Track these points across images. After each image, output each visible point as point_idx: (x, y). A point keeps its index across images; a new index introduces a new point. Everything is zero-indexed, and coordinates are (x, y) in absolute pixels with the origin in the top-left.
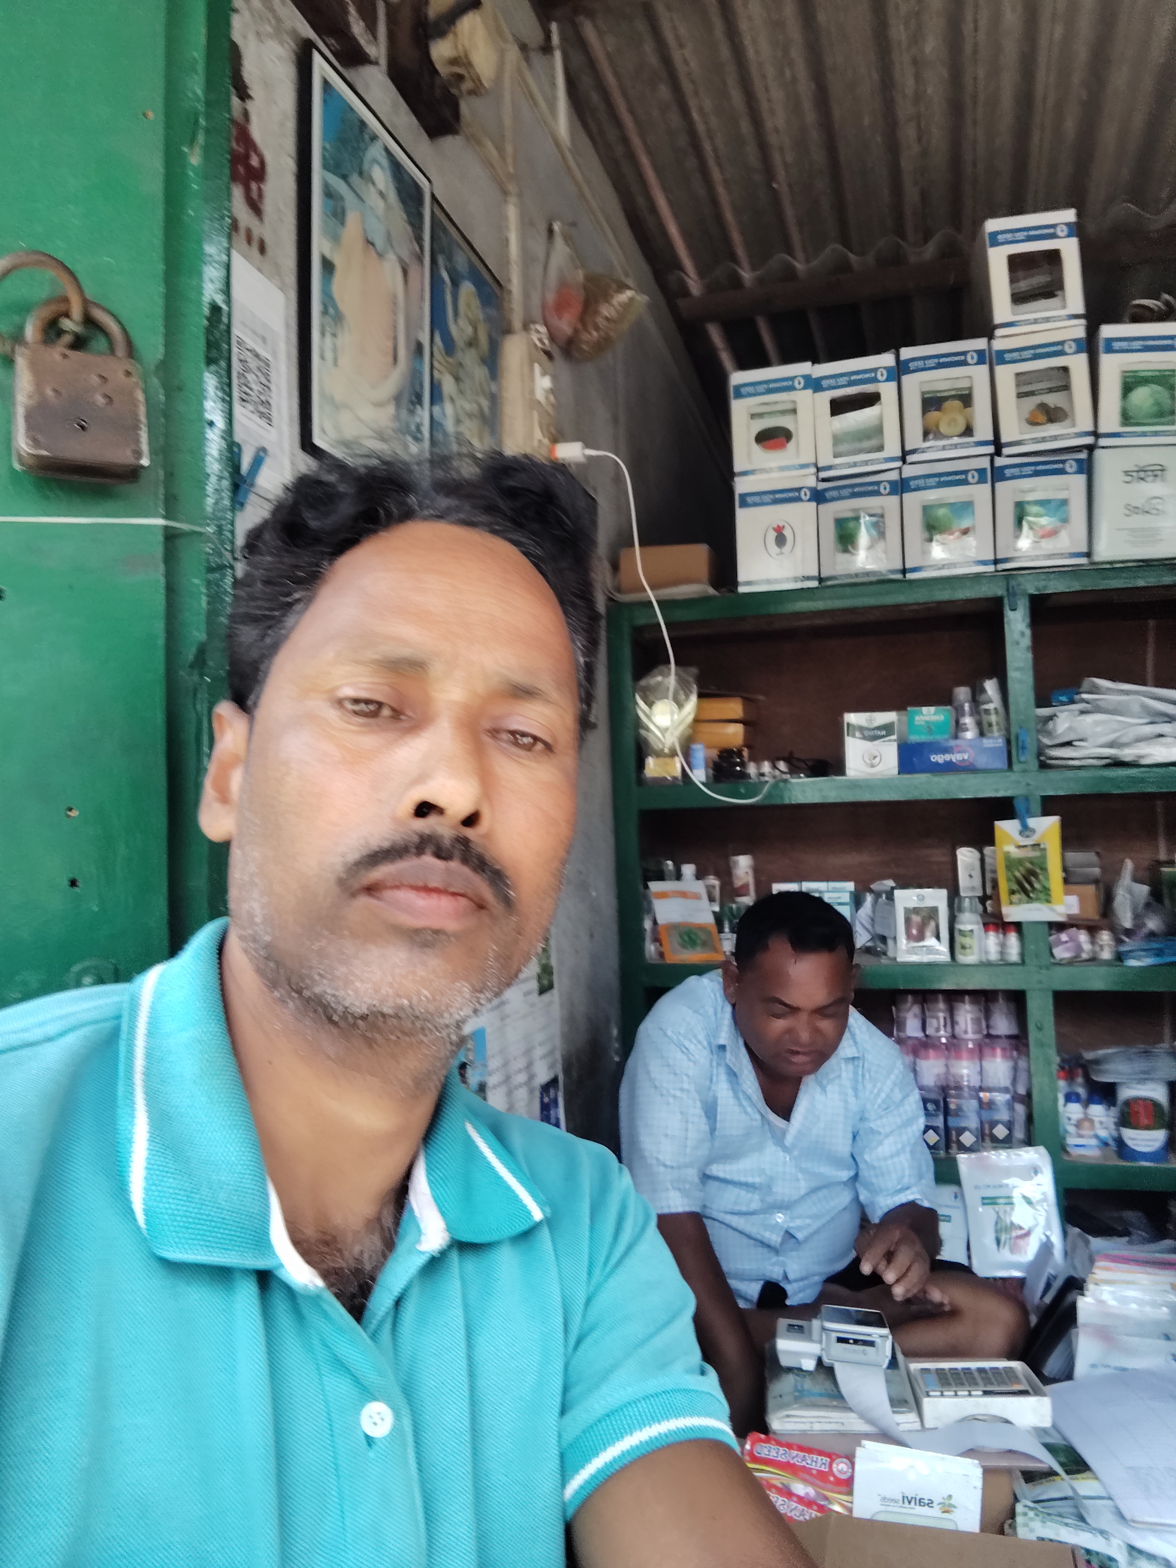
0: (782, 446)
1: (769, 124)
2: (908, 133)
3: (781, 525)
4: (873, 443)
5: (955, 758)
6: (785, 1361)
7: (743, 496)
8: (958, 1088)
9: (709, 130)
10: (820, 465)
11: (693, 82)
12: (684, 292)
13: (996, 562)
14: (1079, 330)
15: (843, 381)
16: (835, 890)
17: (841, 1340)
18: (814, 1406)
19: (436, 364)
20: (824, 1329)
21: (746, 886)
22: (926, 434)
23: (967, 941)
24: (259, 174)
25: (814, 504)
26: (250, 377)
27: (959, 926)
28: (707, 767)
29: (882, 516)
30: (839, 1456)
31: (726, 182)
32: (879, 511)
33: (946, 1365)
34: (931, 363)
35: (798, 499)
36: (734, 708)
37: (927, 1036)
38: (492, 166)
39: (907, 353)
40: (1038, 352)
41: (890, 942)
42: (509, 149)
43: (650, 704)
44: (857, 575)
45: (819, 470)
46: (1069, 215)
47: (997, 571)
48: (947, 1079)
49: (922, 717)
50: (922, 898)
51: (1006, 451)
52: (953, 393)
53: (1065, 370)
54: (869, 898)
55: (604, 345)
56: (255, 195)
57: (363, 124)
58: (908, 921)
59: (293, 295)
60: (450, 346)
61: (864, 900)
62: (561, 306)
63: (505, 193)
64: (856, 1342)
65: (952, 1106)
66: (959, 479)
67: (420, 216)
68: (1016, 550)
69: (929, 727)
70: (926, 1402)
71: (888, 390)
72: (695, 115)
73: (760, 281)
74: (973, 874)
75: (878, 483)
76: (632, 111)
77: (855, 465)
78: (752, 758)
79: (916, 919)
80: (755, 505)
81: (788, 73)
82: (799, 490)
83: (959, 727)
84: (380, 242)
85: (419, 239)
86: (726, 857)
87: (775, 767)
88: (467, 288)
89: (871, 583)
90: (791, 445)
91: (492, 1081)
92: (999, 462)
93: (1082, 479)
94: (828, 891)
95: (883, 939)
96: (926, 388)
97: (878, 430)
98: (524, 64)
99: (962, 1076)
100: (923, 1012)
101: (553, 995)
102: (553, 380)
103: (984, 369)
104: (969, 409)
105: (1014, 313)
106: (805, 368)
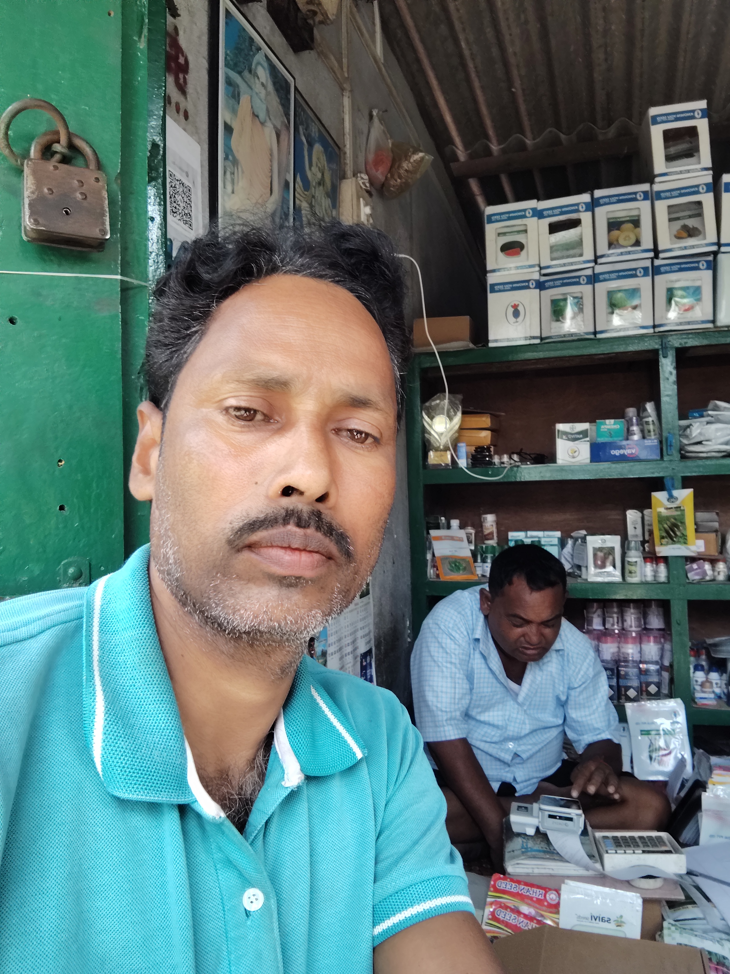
0: (518, 254)
1: (510, 50)
2: (599, 56)
3: (517, 303)
4: (577, 251)
5: (627, 452)
6: (515, 829)
7: (492, 286)
8: (626, 661)
9: (472, 54)
10: (542, 265)
11: (462, 23)
12: (455, 158)
13: (654, 327)
14: (708, 178)
15: (557, 211)
16: (549, 537)
17: (551, 816)
18: (534, 857)
19: (297, 195)
20: (540, 809)
21: (492, 533)
22: (611, 245)
23: (633, 568)
24: (184, 68)
25: (538, 290)
26: (179, 198)
27: (628, 559)
28: (467, 458)
29: (581, 298)
30: (550, 889)
31: (482, 87)
32: (579, 295)
33: (619, 834)
34: (614, 199)
35: (528, 287)
36: (486, 421)
37: (606, 629)
38: (334, 72)
39: (598, 193)
40: (682, 192)
41: (583, 569)
42: (345, 61)
43: (432, 418)
44: (564, 336)
45: (541, 268)
46: (703, 104)
47: (655, 332)
48: (619, 656)
49: (606, 426)
50: (604, 541)
51: (661, 255)
52: (628, 219)
53: (699, 203)
54: (570, 542)
55: (404, 188)
56: (181, 81)
57: (251, 40)
58: (595, 555)
59: (206, 147)
60: (307, 185)
61: (567, 543)
62: (377, 162)
63: (343, 89)
64: (561, 818)
65: (622, 673)
66: (631, 274)
67: (289, 100)
68: (667, 319)
69: (610, 433)
70: (606, 857)
71: (586, 217)
72: (463, 45)
73: (503, 151)
74: (636, 526)
75: (579, 277)
76: (423, 41)
77: (564, 265)
78: (496, 453)
79: (600, 554)
80: (500, 291)
81: (522, 17)
82: (528, 281)
83: (629, 433)
84: (262, 115)
85: (287, 115)
86: (480, 516)
87: (510, 458)
88: (318, 148)
89: (573, 341)
90: (524, 253)
91: (330, 650)
92: (657, 262)
93: (710, 273)
94: (544, 537)
95: (579, 567)
96: (611, 216)
97: (579, 243)
98: (355, 10)
99: (628, 654)
100: (604, 614)
101: (369, 599)
102: (373, 209)
103: (648, 203)
104: (638, 229)
105: (667, 167)
106: (532, 204)
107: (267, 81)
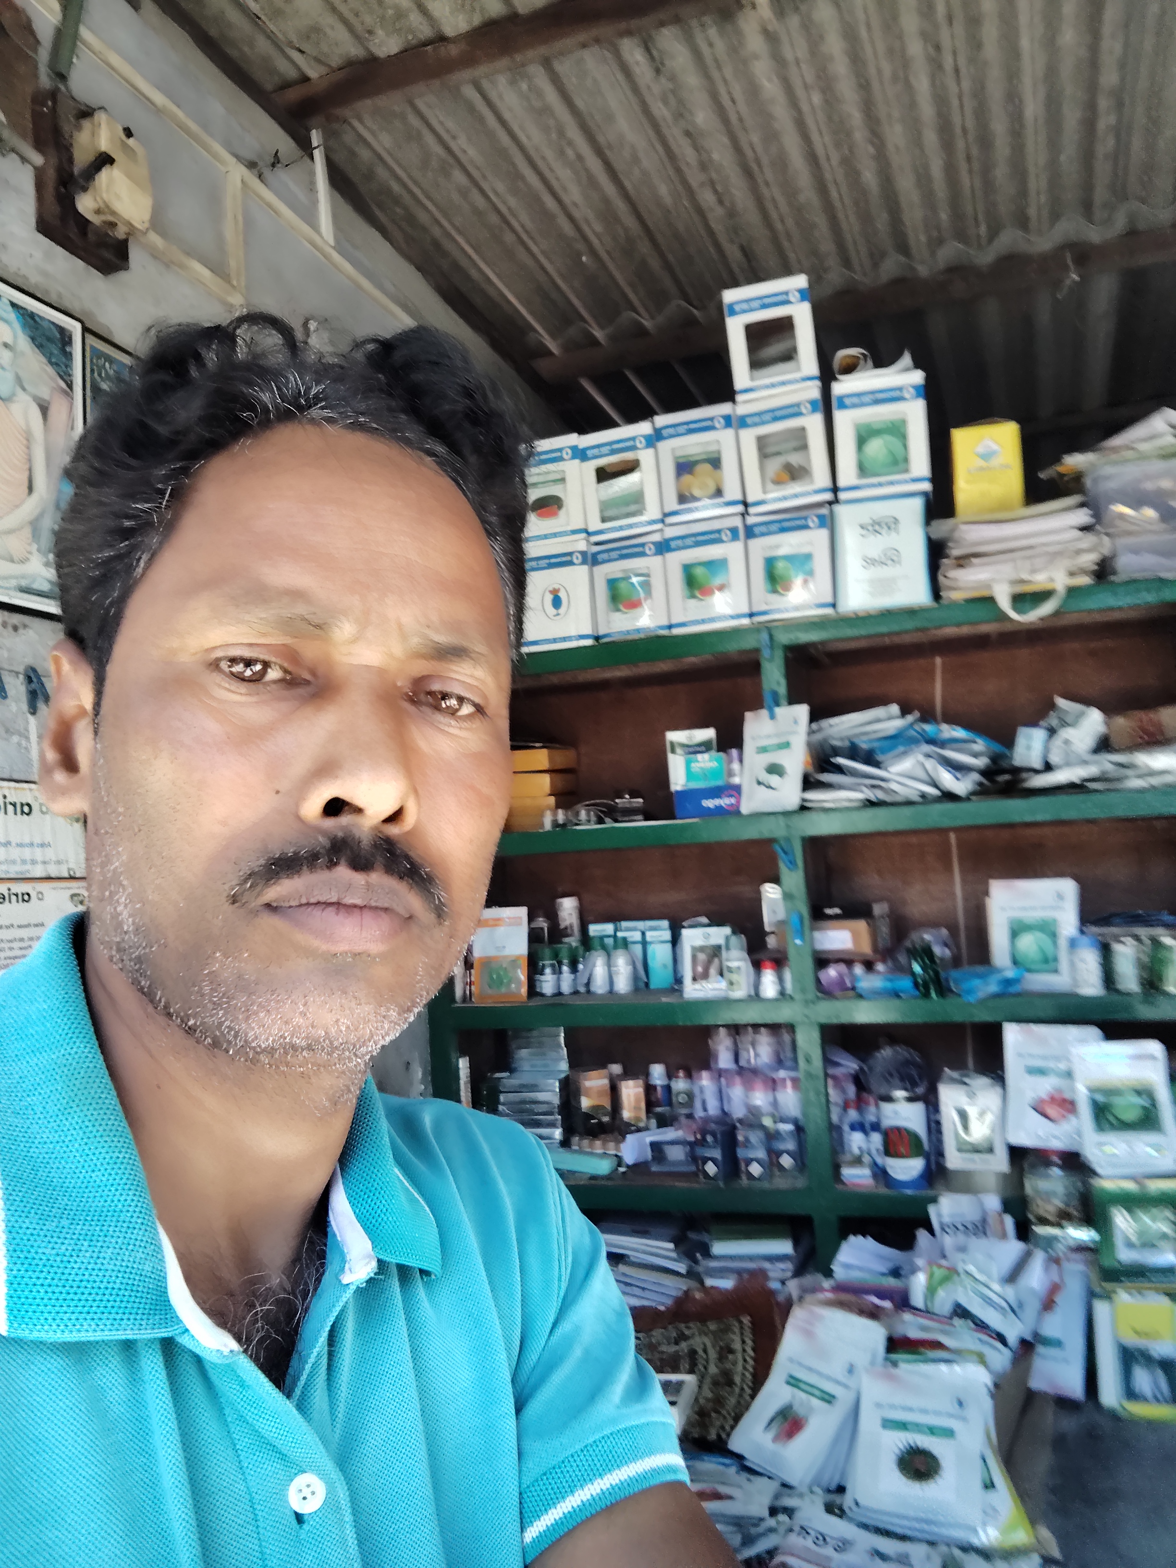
0: (554, 514)
1: (568, 199)
2: (707, 197)
3: (556, 586)
4: (633, 508)
5: (724, 802)
7: (533, 561)
10: (591, 530)
12: (544, 351)
13: (751, 615)
14: (813, 391)
15: (605, 449)
16: (656, 929)
21: (571, 927)
22: (681, 498)
25: (586, 567)
29: (648, 575)
32: (645, 571)
34: (682, 429)
35: (570, 563)
36: (542, 758)
39: (661, 420)
40: (776, 414)
41: (682, 981)
45: (588, 534)
46: (800, 281)
47: (752, 624)
49: (698, 765)
50: (708, 937)
51: (753, 510)
52: (704, 457)
53: (803, 429)
58: (694, 958)
66: (712, 538)
68: (768, 603)
69: (705, 775)
71: (646, 456)
75: (643, 545)
77: (623, 528)
79: (701, 957)
80: (533, 570)
82: (570, 554)
83: (728, 774)
85: (65, 374)
90: (562, 513)
93: (824, 533)
94: (650, 930)
96: (680, 453)
97: (639, 498)
98: (255, 182)
103: (730, 433)
104: (718, 471)
105: (752, 379)
106: (572, 439)
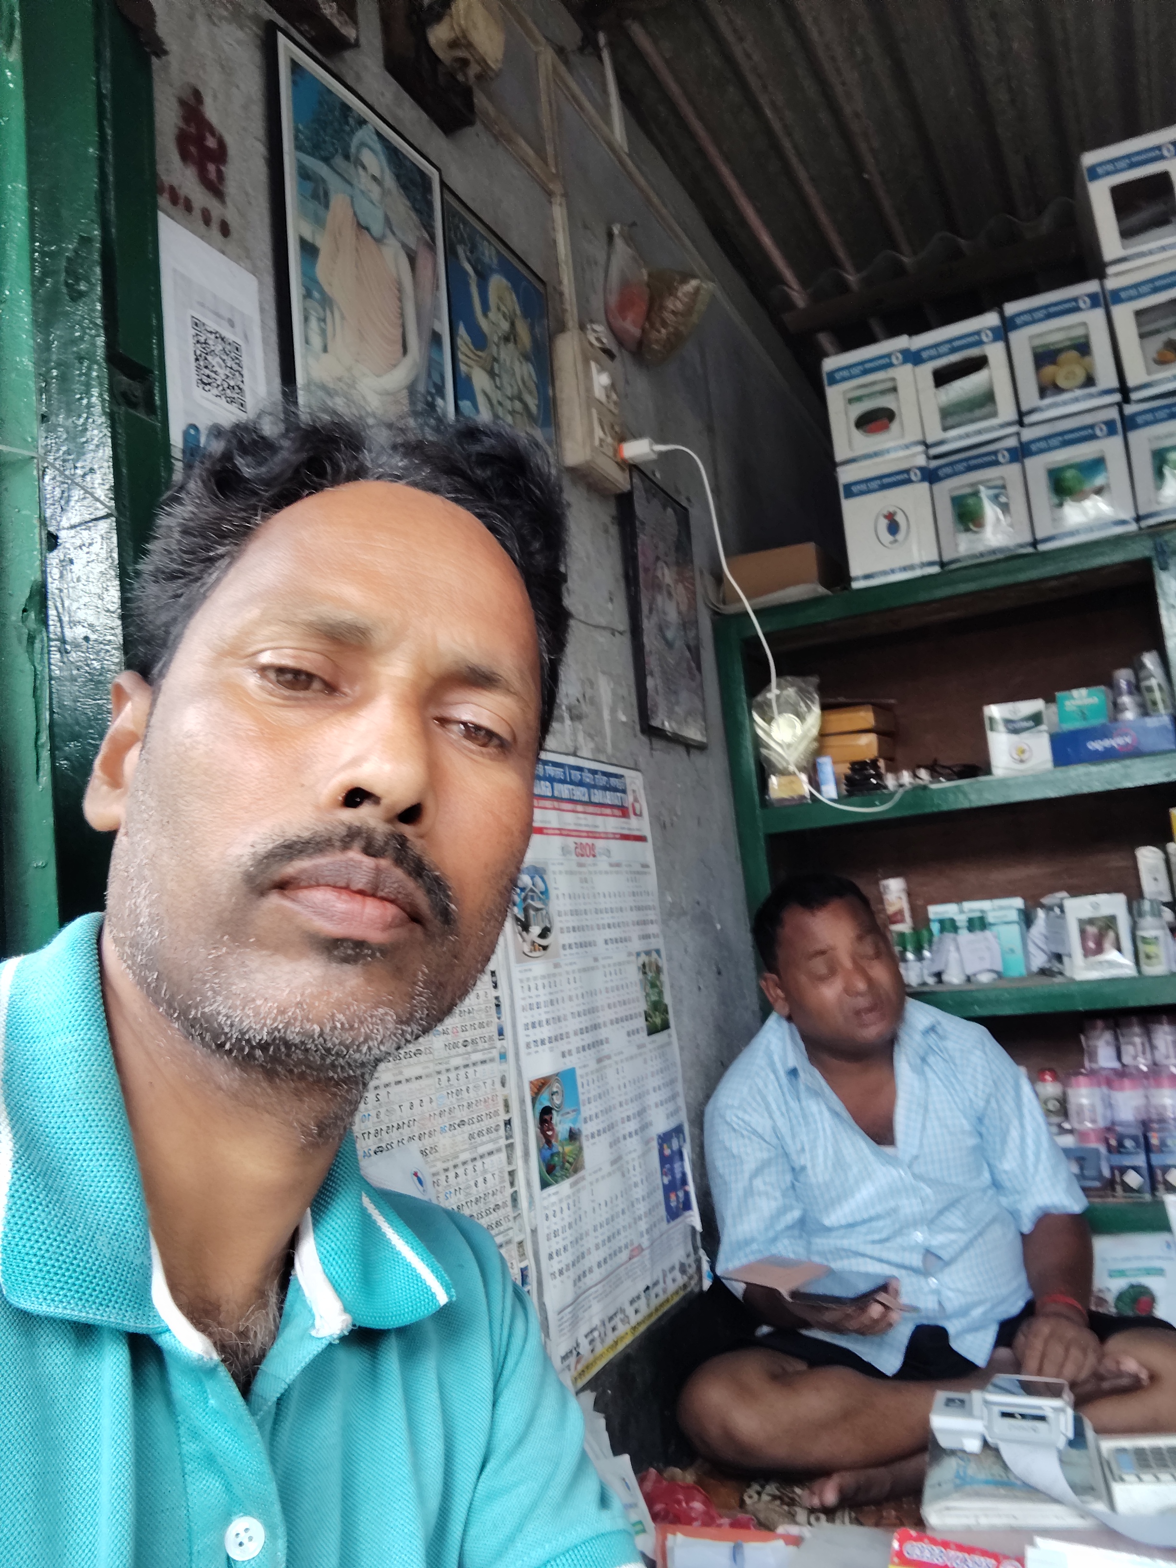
0: (885, 428)
1: (848, 110)
2: (1000, 96)
3: (891, 510)
4: (986, 410)
5: (1116, 742)
6: (944, 1442)
7: (848, 487)
8: (1162, 1120)
9: (785, 127)
10: (929, 441)
11: (758, 75)
12: (788, 304)
13: (1138, 519)
15: (944, 349)
16: (1001, 908)
17: (1005, 1415)
18: (978, 1495)
19: (461, 356)
20: (986, 1403)
21: (900, 912)
22: (1043, 392)
23: (1150, 949)
24: (220, 155)
25: (926, 485)
26: (214, 360)
27: (1140, 933)
28: (837, 783)
29: (1004, 487)
30: (1007, 1557)
31: (812, 179)
32: (999, 483)
33: (1146, 1442)
34: (1040, 314)
35: (909, 481)
36: (865, 717)
37: (1124, 1065)
38: (529, 165)
39: (1011, 308)
40: (1157, 284)
41: (1066, 959)
42: (550, 149)
43: (769, 720)
44: (982, 555)
45: (927, 446)
46: (1173, 133)
47: (1140, 529)
48: (1148, 1111)
49: (1073, 702)
50: (1096, 906)
51: (1134, 396)
52: (1068, 343)
54: (1041, 914)
55: (675, 342)
56: (213, 175)
57: (346, 109)
58: (1083, 933)
59: (269, 280)
60: (479, 340)
61: (1036, 917)
62: (624, 306)
63: (550, 194)
64: (1023, 1416)
65: (1154, 1141)
66: (1086, 435)
67: (430, 205)
68: (1158, 503)
69: (1083, 713)
70: (1118, 1489)
71: (995, 352)
72: (769, 112)
73: (867, 282)
74: (1158, 877)
75: (995, 453)
76: (701, 117)
77: (968, 435)
78: (889, 769)
79: (1092, 930)
80: (862, 493)
81: (858, 50)
82: (907, 471)
83: (1117, 708)
84: (377, 228)
85: (428, 227)
86: (876, 883)
87: (915, 776)
88: (497, 283)
89: (998, 561)
90: (895, 426)
91: (587, 1129)
92: (1129, 409)
94: (994, 910)
95: (1059, 957)
96: (1037, 342)
97: (988, 398)
98: (562, 69)
99: (1164, 1107)
100: (1117, 1039)
101: (670, 1036)
102: (613, 377)
103: (1099, 313)
104: (1087, 359)
105: (1124, 247)
106: (902, 342)
107: (382, 171)
